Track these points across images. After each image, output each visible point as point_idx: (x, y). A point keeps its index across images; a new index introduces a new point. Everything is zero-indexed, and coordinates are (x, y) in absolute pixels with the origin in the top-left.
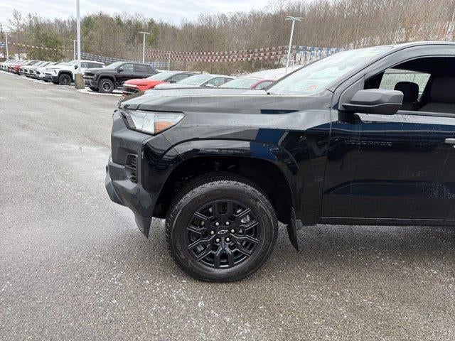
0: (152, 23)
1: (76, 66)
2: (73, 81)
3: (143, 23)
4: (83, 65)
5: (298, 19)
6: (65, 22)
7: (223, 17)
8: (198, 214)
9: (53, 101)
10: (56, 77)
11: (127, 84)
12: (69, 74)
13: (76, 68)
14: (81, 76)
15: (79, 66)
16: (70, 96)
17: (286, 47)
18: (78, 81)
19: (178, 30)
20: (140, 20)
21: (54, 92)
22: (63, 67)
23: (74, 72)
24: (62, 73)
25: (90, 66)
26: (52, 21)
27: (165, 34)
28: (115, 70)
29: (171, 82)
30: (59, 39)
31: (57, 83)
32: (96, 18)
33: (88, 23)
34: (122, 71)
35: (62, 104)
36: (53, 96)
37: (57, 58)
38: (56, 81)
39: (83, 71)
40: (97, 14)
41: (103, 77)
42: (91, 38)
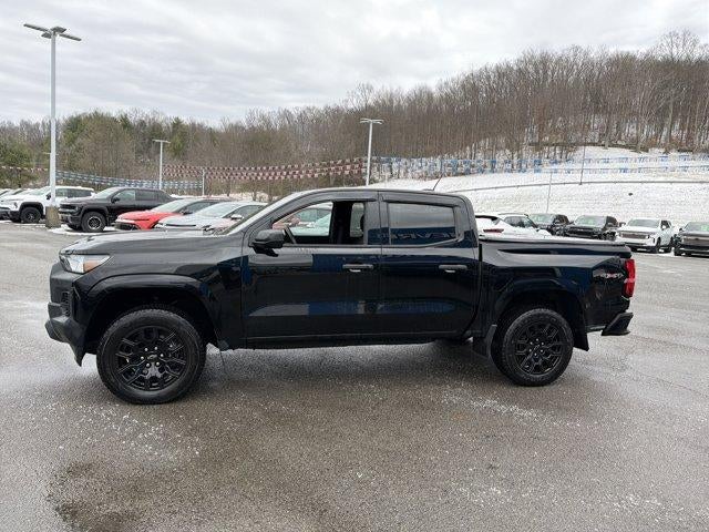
0: (177, 124)
1: (48, 195)
2: (43, 217)
3: (164, 125)
4: (59, 194)
5: (378, 121)
6: (37, 125)
7: (286, 115)
8: (125, 340)
9: (9, 249)
10: (15, 212)
11: (122, 218)
12: (38, 206)
13: (49, 197)
14: (56, 209)
15: (53, 195)
16: (34, 239)
17: (364, 159)
18: (51, 216)
19: (218, 133)
20: (160, 119)
21: (10, 235)
22: (29, 196)
23: (46, 203)
24: (25, 206)
25: (71, 194)
26: (17, 123)
27: (198, 140)
28: (107, 199)
29: (185, 214)
30: (26, 151)
31: (19, 221)
32: (89, 118)
33: (75, 126)
34: (118, 200)
35: (22, 252)
36: (9, 241)
37: (20, 182)
38: (17, 218)
39: (59, 201)
40: (90, 111)
41: (89, 210)
42: (78, 149)
